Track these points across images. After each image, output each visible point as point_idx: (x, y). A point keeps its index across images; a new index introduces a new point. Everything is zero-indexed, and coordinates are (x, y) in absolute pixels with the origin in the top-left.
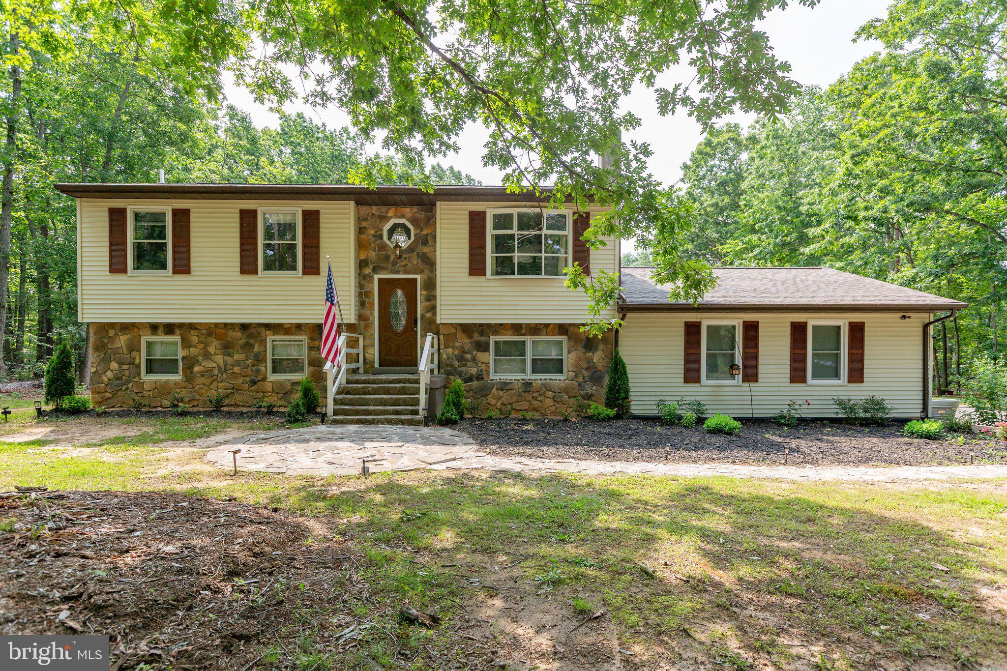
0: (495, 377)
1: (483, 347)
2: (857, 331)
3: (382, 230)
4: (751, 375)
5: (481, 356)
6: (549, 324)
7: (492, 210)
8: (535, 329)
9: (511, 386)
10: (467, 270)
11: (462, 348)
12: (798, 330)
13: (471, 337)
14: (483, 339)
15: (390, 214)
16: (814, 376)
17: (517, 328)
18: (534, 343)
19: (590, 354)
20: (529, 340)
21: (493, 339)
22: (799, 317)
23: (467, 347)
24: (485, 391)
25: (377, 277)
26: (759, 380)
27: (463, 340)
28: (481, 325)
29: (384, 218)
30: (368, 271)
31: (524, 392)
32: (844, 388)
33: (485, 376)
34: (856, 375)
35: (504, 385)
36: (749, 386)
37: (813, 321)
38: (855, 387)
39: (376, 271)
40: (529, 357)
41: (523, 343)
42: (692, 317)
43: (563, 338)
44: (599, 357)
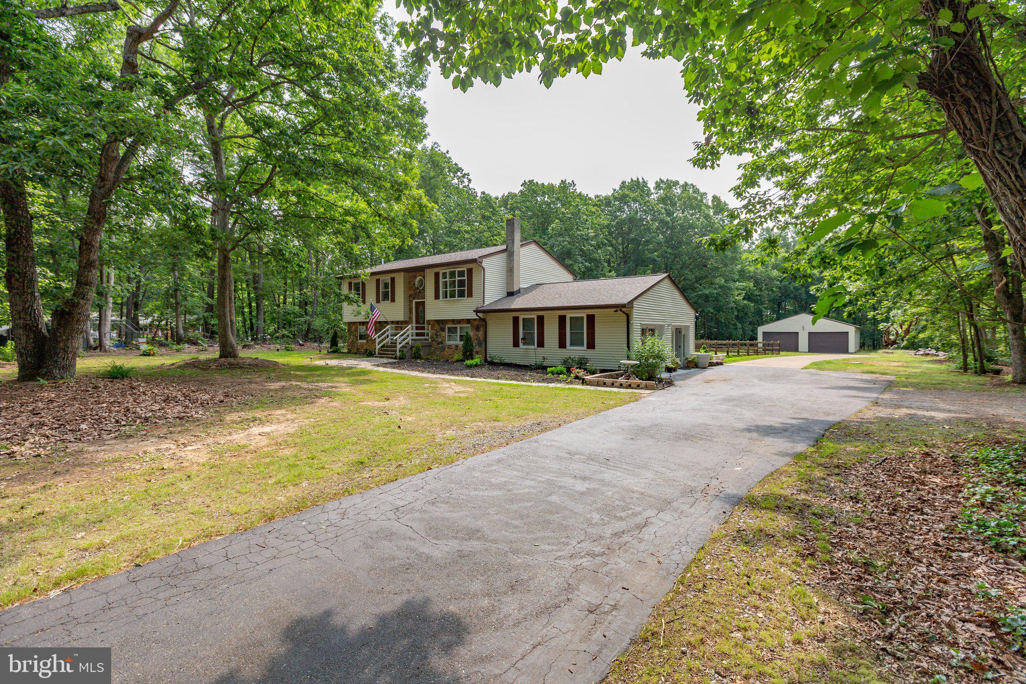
0: (448, 343)
1: (443, 330)
2: (591, 319)
3: (415, 281)
4: (541, 344)
5: (443, 334)
6: (464, 319)
7: (441, 271)
8: (459, 321)
9: (452, 347)
10: (433, 297)
11: (436, 330)
12: (562, 319)
13: (439, 325)
14: (443, 326)
15: (418, 275)
16: (571, 345)
17: (453, 321)
18: (461, 328)
19: (478, 332)
20: (458, 326)
21: (447, 326)
22: (562, 313)
23: (438, 329)
24: (444, 349)
25: (414, 301)
26: (545, 346)
27: (437, 327)
28: (442, 320)
29: (415, 277)
30: (411, 298)
31: (458, 349)
32: (586, 352)
33: (443, 342)
34: (591, 345)
35: (450, 347)
36: (540, 349)
37: (569, 315)
38: (590, 351)
39: (414, 298)
40: (458, 334)
41: (456, 328)
42: (515, 314)
43: (469, 325)
44: (481, 334)
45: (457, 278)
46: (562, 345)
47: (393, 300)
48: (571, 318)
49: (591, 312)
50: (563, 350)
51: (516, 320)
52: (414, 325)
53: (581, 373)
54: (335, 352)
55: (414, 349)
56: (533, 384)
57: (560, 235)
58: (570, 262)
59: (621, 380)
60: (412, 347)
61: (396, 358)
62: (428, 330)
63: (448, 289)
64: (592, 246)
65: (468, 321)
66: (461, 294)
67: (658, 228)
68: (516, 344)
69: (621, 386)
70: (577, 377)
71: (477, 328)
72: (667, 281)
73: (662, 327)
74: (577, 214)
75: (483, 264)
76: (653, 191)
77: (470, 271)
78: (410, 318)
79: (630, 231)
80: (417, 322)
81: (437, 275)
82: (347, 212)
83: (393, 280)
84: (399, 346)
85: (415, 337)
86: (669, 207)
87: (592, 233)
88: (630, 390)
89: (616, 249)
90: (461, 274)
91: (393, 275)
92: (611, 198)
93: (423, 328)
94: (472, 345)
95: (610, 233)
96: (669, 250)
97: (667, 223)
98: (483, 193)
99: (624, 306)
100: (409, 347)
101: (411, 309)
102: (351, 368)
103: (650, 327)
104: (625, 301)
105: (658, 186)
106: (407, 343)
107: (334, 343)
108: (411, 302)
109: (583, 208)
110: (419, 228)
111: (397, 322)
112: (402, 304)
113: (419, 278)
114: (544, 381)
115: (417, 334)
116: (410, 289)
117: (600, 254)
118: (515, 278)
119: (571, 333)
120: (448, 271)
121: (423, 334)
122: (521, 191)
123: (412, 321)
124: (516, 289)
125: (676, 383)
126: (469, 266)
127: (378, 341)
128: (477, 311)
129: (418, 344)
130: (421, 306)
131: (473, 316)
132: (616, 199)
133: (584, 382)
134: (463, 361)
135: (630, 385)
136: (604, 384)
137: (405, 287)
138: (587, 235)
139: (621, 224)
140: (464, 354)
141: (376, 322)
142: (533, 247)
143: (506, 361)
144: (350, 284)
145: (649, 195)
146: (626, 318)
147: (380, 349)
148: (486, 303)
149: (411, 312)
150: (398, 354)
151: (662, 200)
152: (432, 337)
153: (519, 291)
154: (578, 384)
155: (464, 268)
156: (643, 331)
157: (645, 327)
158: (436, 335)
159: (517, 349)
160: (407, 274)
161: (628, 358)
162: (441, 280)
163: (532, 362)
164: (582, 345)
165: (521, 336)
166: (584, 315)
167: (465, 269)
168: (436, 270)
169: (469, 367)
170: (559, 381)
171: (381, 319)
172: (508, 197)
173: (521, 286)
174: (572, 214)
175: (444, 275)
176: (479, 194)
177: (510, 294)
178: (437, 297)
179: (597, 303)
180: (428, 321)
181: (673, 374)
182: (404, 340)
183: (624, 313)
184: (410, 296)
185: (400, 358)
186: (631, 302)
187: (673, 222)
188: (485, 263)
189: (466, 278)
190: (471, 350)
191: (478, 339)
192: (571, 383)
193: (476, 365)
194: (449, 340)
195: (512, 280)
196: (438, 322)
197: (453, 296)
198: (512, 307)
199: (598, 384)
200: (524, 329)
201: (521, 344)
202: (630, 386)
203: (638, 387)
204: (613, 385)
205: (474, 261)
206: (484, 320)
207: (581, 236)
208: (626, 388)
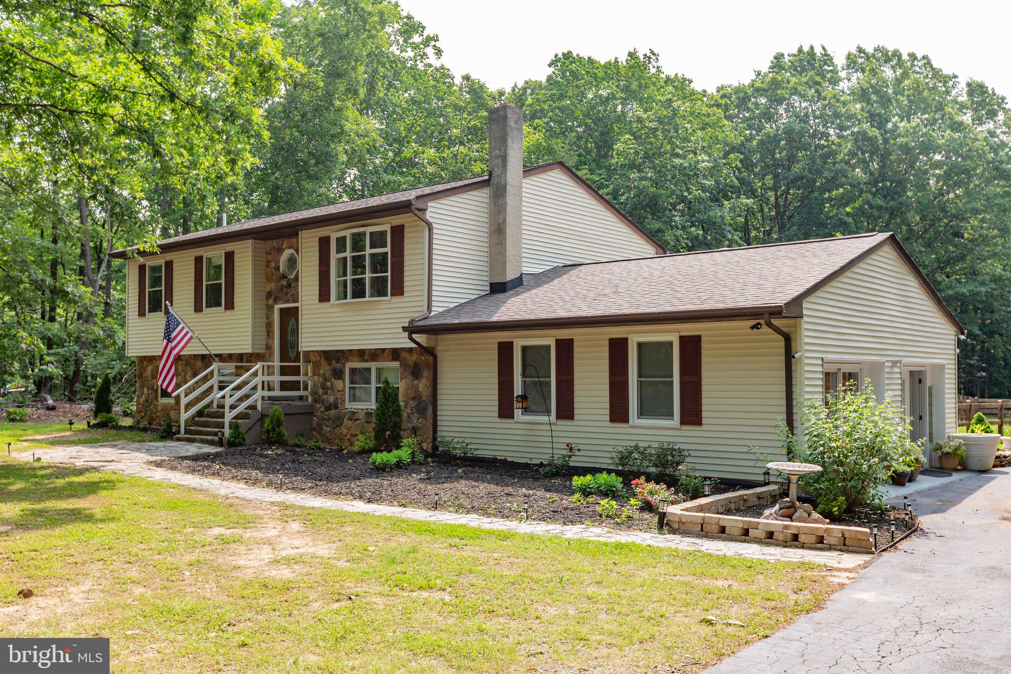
0: (350, 406)
1: (338, 374)
2: (691, 348)
3: (279, 261)
4: (566, 411)
5: (338, 384)
6: (385, 349)
7: (334, 233)
8: (375, 355)
9: (356, 416)
10: (317, 297)
11: (324, 375)
12: (618, 348)
13: (330, 365)
14: (338, 366)
15: (285, 246)
16: (642, 414)
17: (361, 354)
18: (379, 371)
19: (416, 382)
20: (373, 366)
21: (349, 365)
22: (617, 332)
23: (328, 374)
24: (338, 421)
25: (277, 307)
26: (576, 417)
27: (326, 368)
28: (337, 351)
29: (280, 251)
30: (271, 302)
31: (367, 422)
32: (677, 433)
33: (339, 405)
34: (692, 416)
35: (353, 415)
36: (564, 425)
37: (636, 336)
38: (691, 431)
39: (276, 301)
40: (373, 385)
41: (369, 370)
42: (504, 336)
43: (396, 364)
44: (423, 385)
45: (369, 251)
46: (619, 413)
47: (230, 306)
48: (640, 345)
49: (690, 329)
50: (619, 427)
51: (505, 350)
52: (277, 363)
53: (660, 493)
54: (102, 425)
55: (267, 421)
56: (525, 528)
57: (633, 166)
58: (657, 225)
59: (770, 519)
60: (263, 417)
61: (220, 443)
62: (307, 376)
63: (349, 278)
64: (704, 189)
65: (395, 354)
66: (379, 290)
67: (852, 154)
68: (505, 412)
69: (770, 538)
70: (648, 507)
71: (416, 372)
72: (888, 252)
73: (876, 369)
74: (669, 121)
75: (429, 216)
76: (843, 74)
77: (398, 232)
78: (269, 347)
79: (792, 159)
80: (284, 357)
81: (324, 243)
82: (104, 94)
83: (230, 257)
84: (229, 416)
85: (277, 393)
86: (878, 109)
87: (704, 162)
88: (794, 555)
89: (763, 200)
90: (378, 240)
91: (229, 247)
92: (750, 92)
93: (296, 371)
94: (398, 412)
95: (747, 164)
96: (880, 202)
97: (871, 140)
98: (467, 78)
99: (775, 312)
100: (255, 416)
101: (269, 325)
102: (95, 469)
103: (847, 369)
104: (780, 299)
105: (851, 62)
106: (253, 407)
107: (103, 405)
108: (270, 308)
109: (684, 107)
110: (270, 128)
111: (240, 357)
112: (249, 314)
113: (287, 253)
114: (555, 515)
115: (284, 386)
116: (269, 279)
117: (725, 212)
118: (510, 251)
119: (641, 385)
120: (348, 233)
121: (295, 386)
122: (549, 78)
123: (271, 354)
124: (511, 275)
125: (925, 521)
126: (397, 220)
127: (184, 401)
128: (411, 330)
129: (278, 408)
130: (290, 317)
131: (403, 342)
132: (759, 91)
133: (664, 524)
134: (370, 452)
135: (795, 537)
136: (722, 532)
137: (255, 274)
138: (694, 167)
139: (768, 144)
140: (379, 433)
141: (178, 358)
142: (557, 176)
143: (480, 453)
144: (142, 268)
145: (835, 81)
146: (782, 344)
147: (191, 421)
148: (436, 309)
149: (269, 333)
150: (227, 431)
151: (862, 95)
152: (314, 393)
153: (519, 282)
154: (648, 529)
155: (384, 226)
156: (830, 380)
157: (832, 368)
158: (324, 387)
159: (506, 423)
160: (261, 244)
161: (791, 455)
162: (334, 256)
163: (538, 455)
164: (670, 415)
165: (518, 390)
166: (674, 339)
167: (387, 228)
168: (323, 232)
169: (380, 470)
170: (598, 518)
171: (194, 349)
172: (524, 89)
173: (526, 270)
174: (660, 121)
175: (341, 241)
176: (458, 81)
177: (498, 288)
178: (324, 296)
179: (706, 306)
180: (307, 353)
181: (910, 489)
182: (241, 400)
183: (777, 330)
184: (269, 295)
185: (231, 444)
186: (798, 301)
187: (886, 141)
188: (435, 211)
189: (388, 249)
190: (397, 426)
191: (417, 397)
192: (629, 523)
193: (399, 466)
194: (354, 399)
195: (503, 252)
196: (329, 356)
197: (359, 292)
198: (495, 318)
199: (703, 532)
200: (524, 375)
201: (518, 413)
202: (794, 541)
203: (820, 543)
204: (745, 535)
205: (404, 207)
206: (430, 352)
207: (682, 168)
208: (785, 544)
